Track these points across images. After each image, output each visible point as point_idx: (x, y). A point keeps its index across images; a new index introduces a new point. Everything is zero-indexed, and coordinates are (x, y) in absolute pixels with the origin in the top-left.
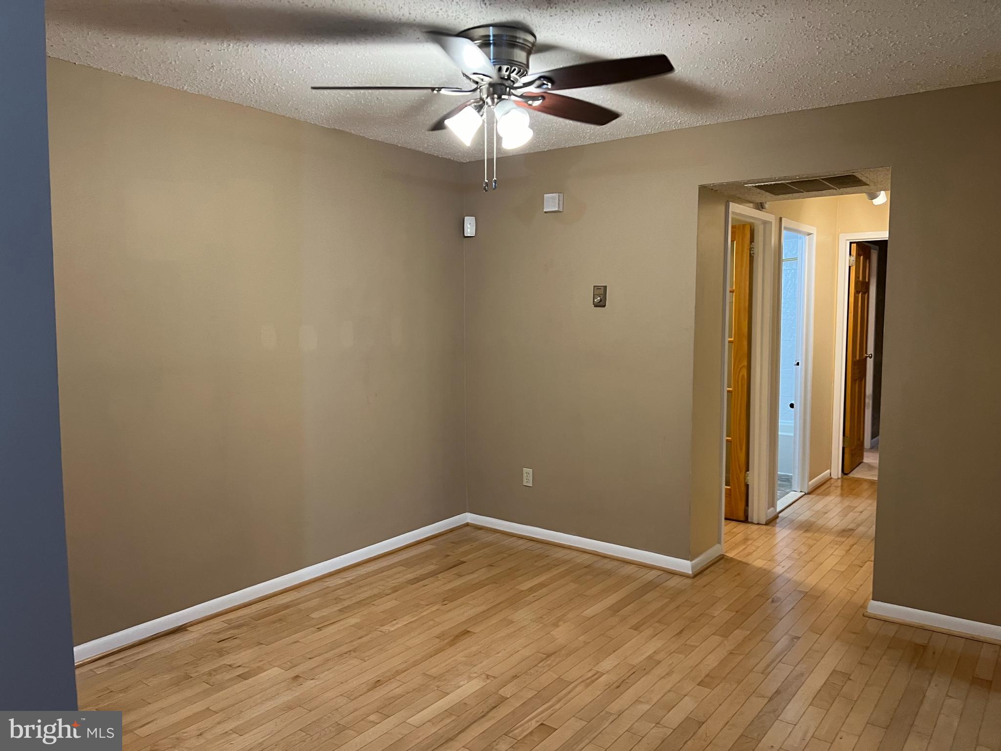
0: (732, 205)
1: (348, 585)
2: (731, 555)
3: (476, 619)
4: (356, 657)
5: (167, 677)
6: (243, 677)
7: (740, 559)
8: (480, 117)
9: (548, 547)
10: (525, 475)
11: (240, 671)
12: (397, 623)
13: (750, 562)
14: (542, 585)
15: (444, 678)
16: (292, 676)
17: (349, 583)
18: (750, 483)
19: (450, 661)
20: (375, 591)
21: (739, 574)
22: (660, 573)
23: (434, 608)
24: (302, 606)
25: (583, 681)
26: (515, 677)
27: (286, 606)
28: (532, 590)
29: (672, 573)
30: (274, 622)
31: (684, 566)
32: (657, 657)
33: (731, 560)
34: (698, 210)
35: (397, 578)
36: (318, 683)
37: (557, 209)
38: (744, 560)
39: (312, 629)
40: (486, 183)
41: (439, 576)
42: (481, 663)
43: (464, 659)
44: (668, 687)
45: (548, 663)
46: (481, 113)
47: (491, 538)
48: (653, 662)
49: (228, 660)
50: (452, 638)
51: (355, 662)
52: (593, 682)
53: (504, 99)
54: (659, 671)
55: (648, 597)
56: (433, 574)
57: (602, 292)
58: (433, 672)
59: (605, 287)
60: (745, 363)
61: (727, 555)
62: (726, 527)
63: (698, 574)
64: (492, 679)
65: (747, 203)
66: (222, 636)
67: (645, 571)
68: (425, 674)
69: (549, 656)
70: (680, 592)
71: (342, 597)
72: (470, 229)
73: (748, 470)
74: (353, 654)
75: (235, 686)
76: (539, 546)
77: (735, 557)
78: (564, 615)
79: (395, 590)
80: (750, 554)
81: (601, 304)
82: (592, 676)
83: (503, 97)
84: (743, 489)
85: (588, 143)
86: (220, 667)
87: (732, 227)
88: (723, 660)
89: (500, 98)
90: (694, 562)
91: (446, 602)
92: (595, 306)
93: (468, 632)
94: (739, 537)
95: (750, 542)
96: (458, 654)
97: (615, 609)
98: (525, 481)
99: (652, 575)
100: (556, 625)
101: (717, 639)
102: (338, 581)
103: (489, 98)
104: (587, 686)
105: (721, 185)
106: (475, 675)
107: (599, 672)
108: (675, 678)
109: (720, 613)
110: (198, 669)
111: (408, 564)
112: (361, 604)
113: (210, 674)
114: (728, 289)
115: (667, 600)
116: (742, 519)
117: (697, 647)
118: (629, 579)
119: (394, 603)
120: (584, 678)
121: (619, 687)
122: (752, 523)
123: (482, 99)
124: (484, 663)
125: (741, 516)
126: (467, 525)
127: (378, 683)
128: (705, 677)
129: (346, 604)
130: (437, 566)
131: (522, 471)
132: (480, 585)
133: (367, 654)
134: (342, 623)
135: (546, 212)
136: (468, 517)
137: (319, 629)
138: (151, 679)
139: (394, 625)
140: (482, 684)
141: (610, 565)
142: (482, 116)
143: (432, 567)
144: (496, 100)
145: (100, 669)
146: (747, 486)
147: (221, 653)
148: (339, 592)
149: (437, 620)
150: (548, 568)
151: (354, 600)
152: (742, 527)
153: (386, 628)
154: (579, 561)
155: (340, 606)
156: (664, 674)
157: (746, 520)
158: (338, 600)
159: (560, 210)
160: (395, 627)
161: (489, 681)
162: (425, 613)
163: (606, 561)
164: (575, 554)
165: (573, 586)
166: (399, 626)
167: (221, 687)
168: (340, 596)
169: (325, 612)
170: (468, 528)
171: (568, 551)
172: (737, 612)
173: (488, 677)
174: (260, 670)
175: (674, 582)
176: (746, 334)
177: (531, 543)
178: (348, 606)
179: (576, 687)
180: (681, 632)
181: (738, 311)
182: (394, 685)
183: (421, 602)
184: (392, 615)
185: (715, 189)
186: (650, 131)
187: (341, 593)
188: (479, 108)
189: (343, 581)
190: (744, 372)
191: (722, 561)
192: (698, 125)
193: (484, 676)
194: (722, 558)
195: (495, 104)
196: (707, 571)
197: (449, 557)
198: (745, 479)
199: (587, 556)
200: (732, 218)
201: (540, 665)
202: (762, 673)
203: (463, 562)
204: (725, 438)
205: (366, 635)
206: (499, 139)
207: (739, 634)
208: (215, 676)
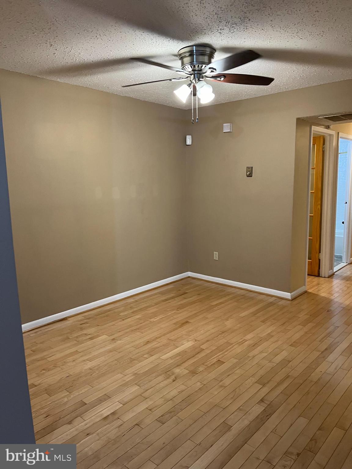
0: (313, 127)
1: (136, 302)
2: (310, 291)
3: (191, 317)
4: (139, 331)
5: (60, 338)
6: (91, 339)
7: (314, 293)
8: (190, 89)
9: (225, 287)
10: (215, 255)
11: (90, 336)
12: (157, 318)
13: (319, 294)
14: (221, 303)
15: (177, 341)
16: (111, 339)
17: (136, 301)
18: (321, 259)
19: (180, 333)
20: (148, 304)
21: (313, 299)
22: (276, 298)
23: (173, 312)
24: (116, 310)
25: (237, 343)
26: (208, 341)
27: (109, 310)
28: (217, 305)
29: (282, 299)
30: (104, 317)
31: (287, 295)
32: (272, 334)
33: (310, 293)
34: (296, 130)
35: (158, 299)
36: (123, 342)
37: (229, 131)
38: (316, 293)
39: (121, 320)
40: (193, 120)
41: (176, 298)
42: (193, 335)
43: (186, 333)
44: (276, 346)
45: (222, 335)
46: (190, 87)
47: (199, 283)
48: (270, 336)
49: (85, 332)
50: (181, 324)
51: (138, 333)
52: (242, 343)
53: (201, 80)
54: (272, 340)
55: (271, 308)
56: (173, 298)
57: (250, 170)
58: (172, 338)
59: (252, 167)
60: (320, 203)
61: (308, 291)
62: (308, 279)
63: (293, 299)
64: (198, 341)
65: (321, 126)
66: (82, 322)
67: (269, 297)
68: (168, 339)
69: (223, 332)
70: (284, 307)
71: (133, 307)
72: (189, 141)
73: (320, 252)
74: (138, 330)
75: (88, 342)
76: (222, 286)
77: (312, 292)
78: (231, 316)
79: (156, 304)
80: (319, 290)
81: (250, 175)
82: (242, 341)
83: (200, 79)
84: (318, 261)
85: (244, 99)
86: (82, 335)
87: (313, 138)
88: (302, 336)
89: (199, 80)
90: (292, 293)
91: (179, 310)
92: (248, 176)
93: (188, 322)
94: (315, 283)
95: (320, 285)
96: (183, 331)
97: (254, 314)
98: (215, 257)
99: (272, 300)
100: (227, 319)
101: (301, 327)
102: (131, 300)
103: (194, 80)
104: (240, 345)
105: (307, 117)
106: (190, 340)
107: (245, 340)
108: (280, 343)
109: (303, 316)
110: (72, 335)
111: (162, 293)
112: (141, 310)
113: (77, 337)
114: (311, 167)
115: (279, 310)
116: (317, 275)
117: (291, 330)
118: (261, 301)
119: (155, 310)
120: (239, 342)
121: (254, 346)
122: (322, 277)
123: (191, 81)
124: (195, 335)
125: (316, 274)
126: (189, 277)
127: (148, 342)
128: (294, 342)
129: (135, 309)
130: (175, 295)
131: (213, 253)
132: (194, 302)
133: (144, 330)
134: (133, 317)
135: (224, 132)
136: (190, 274)
137: (123, 320)
138: (53, 339)
139: (156, 318)
140: (193, 343)
141: (253, 295)
142: (191, 88)
143: (172, 295)
144: (197, 81)
145: (32, 334)
146: (320, 260)
147: (82, 329)
148: (132, 305)
149: (175, 317)
150: (225, 296)
151: (139, 308)
152: (316, 278)
153: (152, 320)
154: (239, 293)
155: (132, 311)
156: (275, 341)
157: (319, 275)
158: (131, 308)
159: (231, 131)
160: (156, 320)
161: (196, 342)
162: (169, 314)
163: (252, 293)
164: (237, 290)
165: (236, 303)
166: (157, 319)
167: (82, 343)
168: (133, 306)
169: (126, 313)
170: (189, 279)
171: (233, 289)
172: (311, 315)
173: (196, 340)
174: (98, 336)
175: (282, 302)
176: (320, 189)
177: (217, 285)
178: (136, 311)
179: (234, 345)
180: (284, 324)
181: (317, 178)
182: (155, 343)
183: (168, 310)
184: (155, 315)
185: (305, 119)
186: (273, 92)
187: (133, 305)
188: (189, 85)
189: (134, 300)
190: (319, 207)
191: (306, 294)
192: (296, 88)
193: (194, 340)
194: (306, 292)
195: (196, 83)
196: (298, 298)
197: (181, 291)
198: (318, 257)
199: (243, 291)
200: (313, 133)
201: (219, 336)
202: (320, 341)
203: (187, 293)
204: (308, 238)
205: (143, 323)
206: (199, 99)
207: (310, 325)
208: (79, 338)
